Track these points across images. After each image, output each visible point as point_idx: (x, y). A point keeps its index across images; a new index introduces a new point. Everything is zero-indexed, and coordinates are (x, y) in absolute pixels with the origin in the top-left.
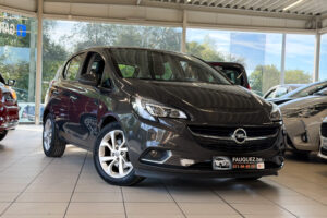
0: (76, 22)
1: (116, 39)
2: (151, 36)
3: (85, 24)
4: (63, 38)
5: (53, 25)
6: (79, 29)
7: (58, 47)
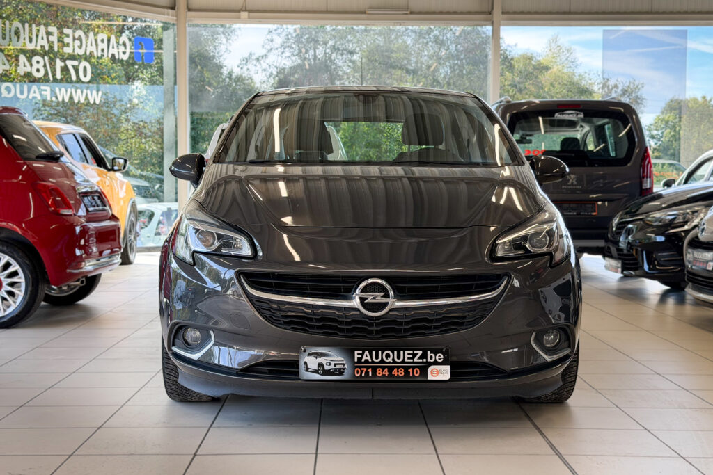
0: (272, 27)
1: (356, 57)
2: (431, 49)
3: (291, 28)
4: (247, 60)
5: (228, 34)
6: (278, 41)
7: (239, 79)
